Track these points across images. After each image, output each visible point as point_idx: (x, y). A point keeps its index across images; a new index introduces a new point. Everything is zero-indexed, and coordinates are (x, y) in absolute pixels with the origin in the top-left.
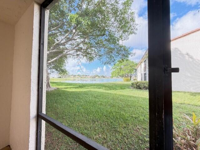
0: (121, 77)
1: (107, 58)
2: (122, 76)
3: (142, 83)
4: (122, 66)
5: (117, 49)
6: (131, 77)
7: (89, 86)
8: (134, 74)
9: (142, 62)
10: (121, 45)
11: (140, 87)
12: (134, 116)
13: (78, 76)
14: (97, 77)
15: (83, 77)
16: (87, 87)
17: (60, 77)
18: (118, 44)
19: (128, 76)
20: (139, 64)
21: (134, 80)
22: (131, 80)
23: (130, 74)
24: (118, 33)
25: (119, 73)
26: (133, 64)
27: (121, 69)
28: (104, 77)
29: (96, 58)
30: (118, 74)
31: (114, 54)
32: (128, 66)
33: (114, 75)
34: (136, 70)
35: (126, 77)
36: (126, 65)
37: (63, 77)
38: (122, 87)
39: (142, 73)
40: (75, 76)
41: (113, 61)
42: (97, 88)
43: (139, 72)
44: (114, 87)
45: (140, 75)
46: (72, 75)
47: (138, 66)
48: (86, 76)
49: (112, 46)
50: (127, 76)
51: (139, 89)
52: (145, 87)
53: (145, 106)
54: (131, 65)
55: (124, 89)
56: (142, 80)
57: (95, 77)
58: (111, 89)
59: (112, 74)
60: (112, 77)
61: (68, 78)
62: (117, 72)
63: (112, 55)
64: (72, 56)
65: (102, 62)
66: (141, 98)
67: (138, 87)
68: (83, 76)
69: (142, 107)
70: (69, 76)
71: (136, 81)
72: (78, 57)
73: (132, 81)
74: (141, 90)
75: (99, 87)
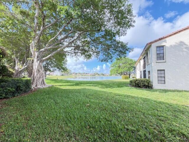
0: (119, 75)
1: (104, 55)
2: (121, 74)
3: (141, 81)
4: (121, 64)
5: (114, 45)
6: (130, 75)
7: (85, 84)
8: (133, 72)
9: (141, 59)
10: (118, 41)
11: (139, 85)
12: (130, 127)
13: (79, 74)
14: (97, 75)
15: (84, 75)
16: (83, 85)
17: (63, 75)
18: (115, 40)
19: (127, 73)
20: (138, 61)
21: (133, 77)
22: (129, 78)
23: (129, 72)
24: (115, 28)
25: (117, 70)
26: (132, 62)
27: (119, 67)
28: (103, 75)
29: (93, 55)
30: (116, 72)
31: (111, 51)
32: (127, 64)
33: (112, 73)
34: (135, 68)
35: (125, 75)
36: (124, 63)
37: (66, 75)
38: (120, 85)
39: (141, 70)
40: (77, 74)
41: (111, 59)
42: (92, 86)
43: (138, 69)
44: (110, 85)
45: (139, 72)
46: (74, 73)
47: (137, 64)
48: (87, 74)
49: (109, 43)
50: (125, 73)
51: (138, 87)
52: (145, 85)
53: (146, 111)
54: (130, 62)
55: (122, 87)
56: (141, 77)
57: (94, 75)
58: (107, 87)
59: (111, 71)
60: (111, 75)
61: (70, 76)
62: (116, 69)
63: (110, 52)
64: (70, 54)
65: (99, 59)
66: (141, 98)
67: (137, 86)
68: (84, 73)
69: (142, 112)
70: (71, 74)
71: (134, 79)
72: (76, 55)
73: (131, 79)
74: (140, 88)
75: (95, 85)
